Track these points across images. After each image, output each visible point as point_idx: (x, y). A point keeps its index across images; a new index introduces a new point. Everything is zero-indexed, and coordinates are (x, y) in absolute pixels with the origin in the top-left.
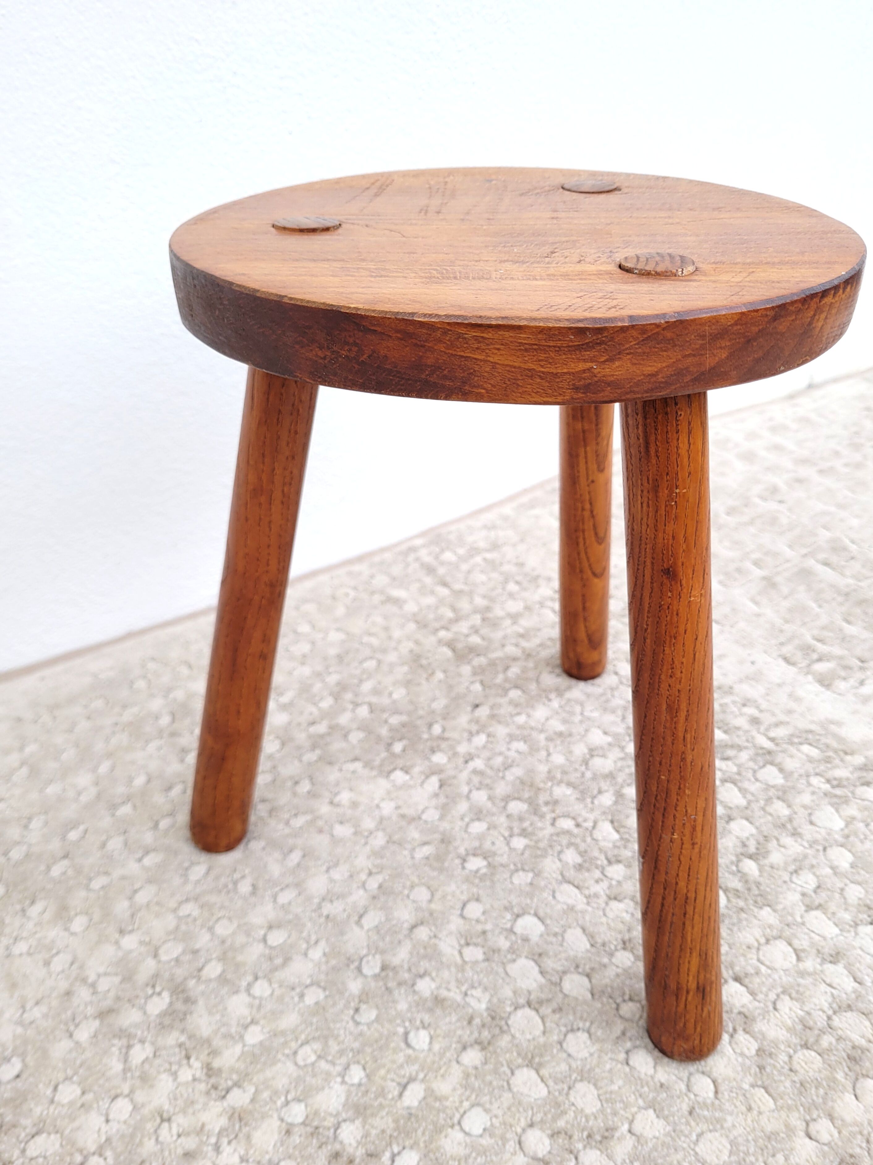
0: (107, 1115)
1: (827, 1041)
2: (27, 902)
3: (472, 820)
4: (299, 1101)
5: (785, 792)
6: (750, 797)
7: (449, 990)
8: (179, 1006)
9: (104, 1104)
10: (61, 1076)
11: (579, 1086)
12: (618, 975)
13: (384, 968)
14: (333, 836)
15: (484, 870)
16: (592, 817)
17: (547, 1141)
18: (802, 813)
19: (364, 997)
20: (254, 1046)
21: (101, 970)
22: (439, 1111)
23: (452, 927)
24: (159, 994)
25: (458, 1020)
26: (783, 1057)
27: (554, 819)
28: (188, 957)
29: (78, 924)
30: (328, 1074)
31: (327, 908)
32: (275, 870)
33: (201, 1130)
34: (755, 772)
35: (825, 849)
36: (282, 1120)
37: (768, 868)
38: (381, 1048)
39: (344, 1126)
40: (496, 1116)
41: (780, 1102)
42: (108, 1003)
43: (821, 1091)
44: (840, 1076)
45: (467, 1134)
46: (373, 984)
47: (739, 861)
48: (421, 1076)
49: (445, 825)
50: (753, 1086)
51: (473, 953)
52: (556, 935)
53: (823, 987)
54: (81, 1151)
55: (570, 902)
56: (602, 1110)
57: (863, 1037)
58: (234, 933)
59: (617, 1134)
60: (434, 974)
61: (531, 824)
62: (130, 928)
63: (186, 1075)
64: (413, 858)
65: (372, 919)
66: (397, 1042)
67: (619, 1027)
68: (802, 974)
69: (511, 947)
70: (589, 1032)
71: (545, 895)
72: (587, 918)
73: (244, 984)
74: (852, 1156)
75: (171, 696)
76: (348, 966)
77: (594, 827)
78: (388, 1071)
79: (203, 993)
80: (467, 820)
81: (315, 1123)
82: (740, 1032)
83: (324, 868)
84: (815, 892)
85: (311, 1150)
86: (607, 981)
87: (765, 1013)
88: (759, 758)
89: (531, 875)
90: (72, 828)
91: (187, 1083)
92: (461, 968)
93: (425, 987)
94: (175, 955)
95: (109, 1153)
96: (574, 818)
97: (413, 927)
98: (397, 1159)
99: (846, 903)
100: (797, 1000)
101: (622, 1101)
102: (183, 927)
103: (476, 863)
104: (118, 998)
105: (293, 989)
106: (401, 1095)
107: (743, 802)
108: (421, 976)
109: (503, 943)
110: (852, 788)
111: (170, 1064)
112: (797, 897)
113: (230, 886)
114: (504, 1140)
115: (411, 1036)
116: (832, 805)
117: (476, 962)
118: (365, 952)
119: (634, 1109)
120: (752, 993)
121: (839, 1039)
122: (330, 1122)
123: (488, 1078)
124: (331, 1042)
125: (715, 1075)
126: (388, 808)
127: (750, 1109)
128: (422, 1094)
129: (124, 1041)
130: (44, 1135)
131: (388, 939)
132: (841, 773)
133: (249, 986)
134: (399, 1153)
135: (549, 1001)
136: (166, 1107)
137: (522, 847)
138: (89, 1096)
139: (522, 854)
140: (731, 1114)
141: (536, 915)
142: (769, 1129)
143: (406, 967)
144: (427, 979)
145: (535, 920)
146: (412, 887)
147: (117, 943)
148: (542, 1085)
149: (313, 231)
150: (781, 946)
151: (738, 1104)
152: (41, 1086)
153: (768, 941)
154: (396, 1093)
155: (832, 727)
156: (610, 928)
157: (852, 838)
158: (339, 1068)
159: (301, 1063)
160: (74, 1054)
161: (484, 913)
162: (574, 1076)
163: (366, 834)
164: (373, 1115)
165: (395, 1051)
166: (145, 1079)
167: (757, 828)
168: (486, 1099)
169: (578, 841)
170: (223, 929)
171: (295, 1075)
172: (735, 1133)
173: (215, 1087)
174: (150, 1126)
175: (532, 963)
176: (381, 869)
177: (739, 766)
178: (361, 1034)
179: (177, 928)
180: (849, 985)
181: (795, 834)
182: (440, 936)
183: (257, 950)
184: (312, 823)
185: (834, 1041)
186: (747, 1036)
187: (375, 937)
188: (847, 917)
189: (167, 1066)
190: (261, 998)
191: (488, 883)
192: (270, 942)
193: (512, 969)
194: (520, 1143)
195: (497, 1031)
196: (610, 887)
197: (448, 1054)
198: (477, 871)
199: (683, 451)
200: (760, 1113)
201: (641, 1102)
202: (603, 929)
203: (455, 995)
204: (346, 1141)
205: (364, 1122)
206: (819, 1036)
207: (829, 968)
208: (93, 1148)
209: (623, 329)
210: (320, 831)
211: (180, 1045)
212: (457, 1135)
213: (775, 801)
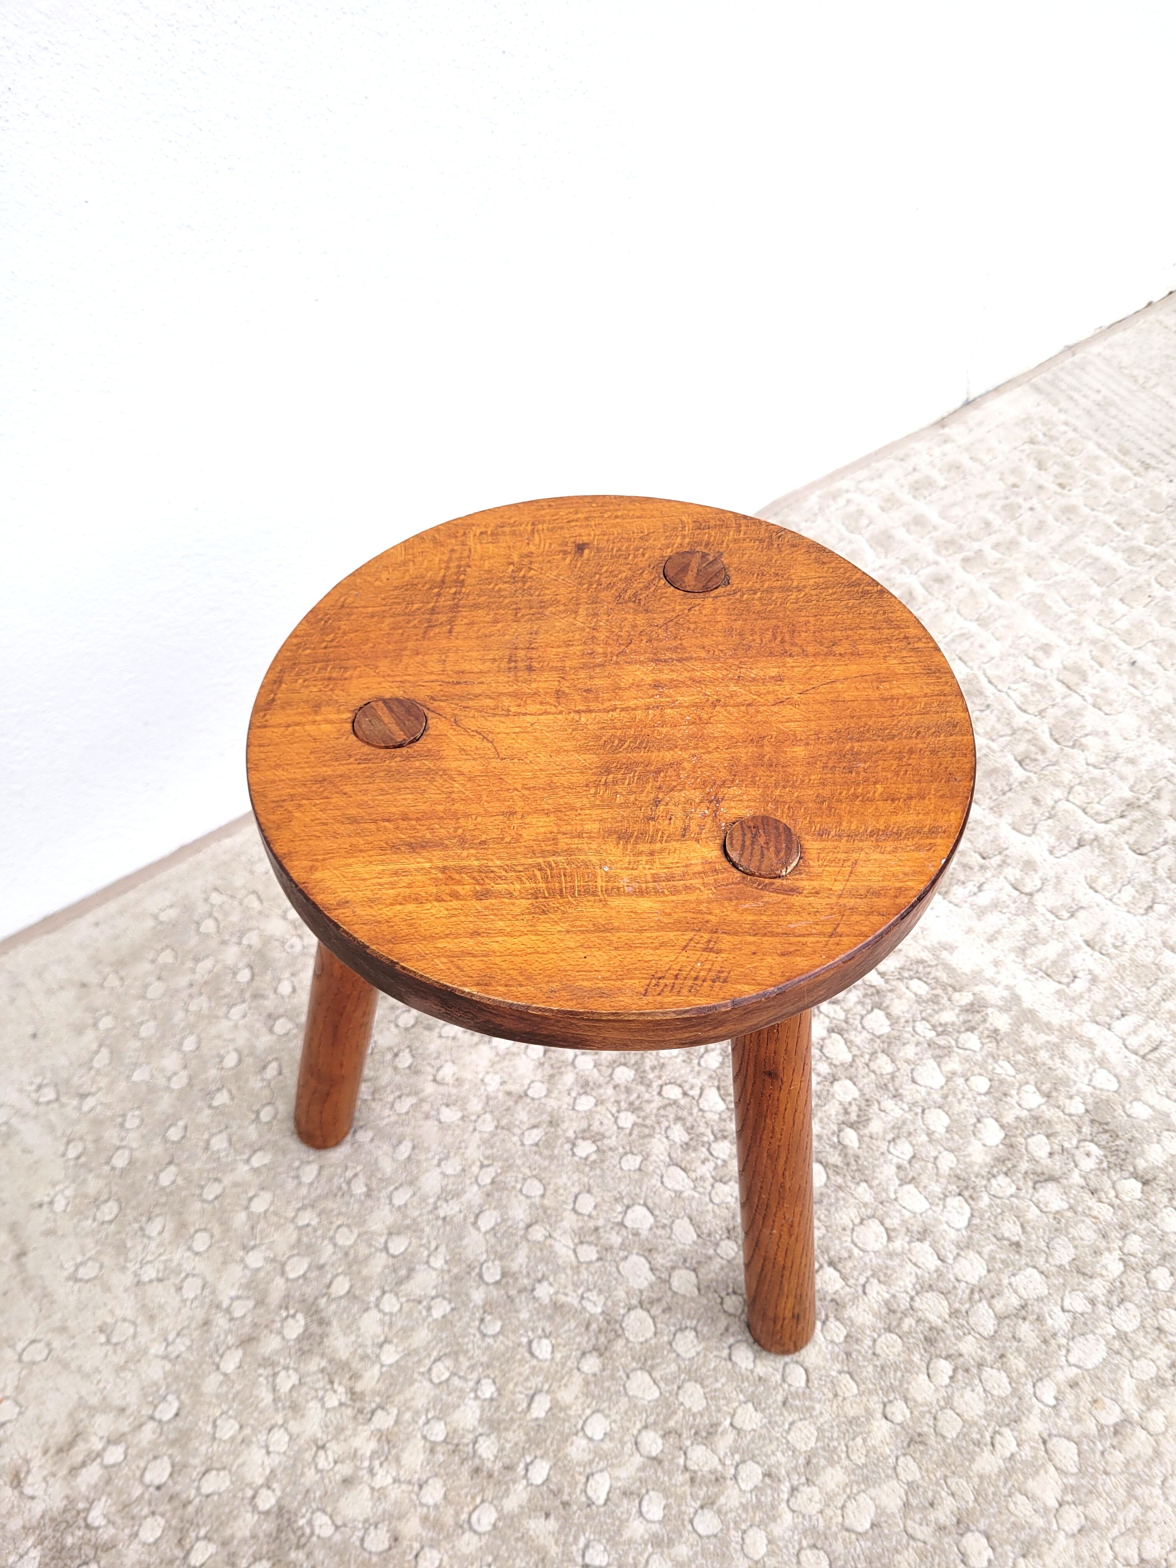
0: (267, 1447)
1: (908, 1323)
2: (144, 1219)
3: (580, 1094)
4: (438, 1419)
5: (890, 1044)
6: (855, 1051)
7: (566, 1295)
8: (314, 1328)
9: (262, 1437)
10: (218, 1412)
11: (688, 1385)
12: (722, 1268)
13: (504, 1274)
14: (440, 1122)
15: (594, 1157)
16: (698, 1082)
17: (660, 1442)
18: (905, 1068)
19: (488, 1307)
20: (391, 1366)
21: (233, 1293)
22: (564, 1421)
23: (566, 1224)
24: (294, 1316)
25: (577, 1326)
26: (868, 1342)
27: (661, 1086)
28: (313, 1274)
29: (201, 1242)
30: (462, 1390)
31: (445, 1210)
32: (387, 1166)
33: (354, 1455)
34: (862, 1017)
35: (923, 1111)
36: (424, 1437)
37: (867, 1139)
38: (508, 1361)
39: (481, 1440)
40: (615, 1421)
41: (862, 1387)
42: (247, 1330)
43: (899, 1374)
44: (916, 1358)
45: (591, 1439)
46: (495, 1293)
47: (840, 1131)
48: (546, 1387)
49: (552, 1103)
50: (840, 1372)
51: (589, 1253)
52: (664, 1227)
53: (909, 1267)
54: (250, 1485)
55: (678, 1187)
56: (708, 1407)
57: (940, 1317)
58: (355, 1243)
59: (720, 1429)
60: (551, 1279)
61: (638, 1097)
62: (252, 1243)
63: (332, 1401)
64: (523, 1144)
65: (487, 1221)
66: (523, 1352)
67: (723, 1323)
68: (891, 1255)
69: (622, 1244)
70: (695, 1330)
71: (654, 1182)
72: (694, 1206)
73: (372, 1299)
74: (920, 1435)
75: (245, 942)
76: (469, 1273)
77: (701, 1095)
78: (516, 1385)
79: (335, 1313)
80: (574, 1094)
81: (455, 1441)
82: (832, 1319)
83: (435, 1162)
84: (910, 1162)
85: (454, 1467)
86: (712, 1275)
87: (855, 1299)
88: (868, 1001)
89: (639, 1159)
90: (170, 1126)
91: (334, 1408)
92: (577, 1270)
93: (544, 1292)
94: (301, 1272)
95: (275, 1485)
96: (680, 1086)
97: (529, 1226)
98: (531, 1468)
99: (937, 1174)
100: (884, 1283)
101: (725, 1398)
102: (305, 1240)
103: (585, 1148)
104: (255, 1325)
105: (420, 1302)
106: (529, 1405)
107: (847, 1057)
108: (539, 1281)
109: (615, 1240)
110: (956, 1035)
111: (316, 1390)
112: (894, 1169)
113: (344, 1186)
114: (623, 1444)
115: (535, 1345)
116: (934, 1057)
117: (590, 1263)
118: (484, 1257)
119: (735, 1404)
120: (844, 1278)
121: (919, 1321)
122: (470, 1437)
123: (607, 1384)
124: (461, 1358)
125: (807, 1364)
126: (493, 1083)
127: (836, 1395)
128: (548, 1405)
129: (269, 1371)
130: (214, 1473)
131: (505, 1242)
132: (948, 1016)
133: (379, 1300)
134: (532, 1462)
135: (659, 1300)
136: (319, 1435)
137: (629, 1125)
138: (247, 1431)
139: (630, 1134)
140: (819, 1401)
141: (645, 1205)
142: (851, 1413)
143: (524, 1272)
144: (545, 1284)
145: (645, 1210)
146: (525, 1179)
147: (242, 1260)
148: (655, 1388)
150: (874, 1226)
151: (826, 1390)
152: (200, 1424)
153: (862, 1222)
154: (525, 1405)
155: (945, 954)
156: (715, 1216)
157: (950, 1098)
158: (471, 1384)
159: (436, 1381)
160: (225, 1389)
161: (595, 1207)
162: (683, 1376)
163: (474, 1118)
164: (506, 1429)
165: (522, 1361)
166: (295, 1408)
167: (860, 1090)
168: (605, 1405)
169: (685, 1114)
170: (345, 1239)
171: (432, 1394)
172: (822, 1420)
173: (360, 1411)
174: (308, 1456)
175: (643, 1260)
176: (492, 1158)
177: (847, 1011)
178: (489, 1347)
179: (299, 1241)
180: (932, 1263)
181: (897, 1096)
182: (555, 1235)
183: (380, 1261)
184: (415, 1107)
185: (913, 1323)
186: (838, 1324)
187: (493, 1241)
188: (937, 1189)
189: (313, 1393)
190: (391, 1314)
191: (598, 1172)
192: (391, 1251)
193: (625, 1267)
194: (636, 1443)
195: (612, 1335)
196: (716, 1167)
197: (569, 1363)
198: (586, 1159)
200: (844, 1399)
201: (741, 1397)
202: (709, 1217)
203: (572, 1299)
204: (484, 1456)
205: (499, 1437)
206: (901, 1319)
207: (917, 1245)
208: (260, 1481)
210: (427, 1117)
211: (322, 1371)
212: (581, 1442)
213: (880, 1055)
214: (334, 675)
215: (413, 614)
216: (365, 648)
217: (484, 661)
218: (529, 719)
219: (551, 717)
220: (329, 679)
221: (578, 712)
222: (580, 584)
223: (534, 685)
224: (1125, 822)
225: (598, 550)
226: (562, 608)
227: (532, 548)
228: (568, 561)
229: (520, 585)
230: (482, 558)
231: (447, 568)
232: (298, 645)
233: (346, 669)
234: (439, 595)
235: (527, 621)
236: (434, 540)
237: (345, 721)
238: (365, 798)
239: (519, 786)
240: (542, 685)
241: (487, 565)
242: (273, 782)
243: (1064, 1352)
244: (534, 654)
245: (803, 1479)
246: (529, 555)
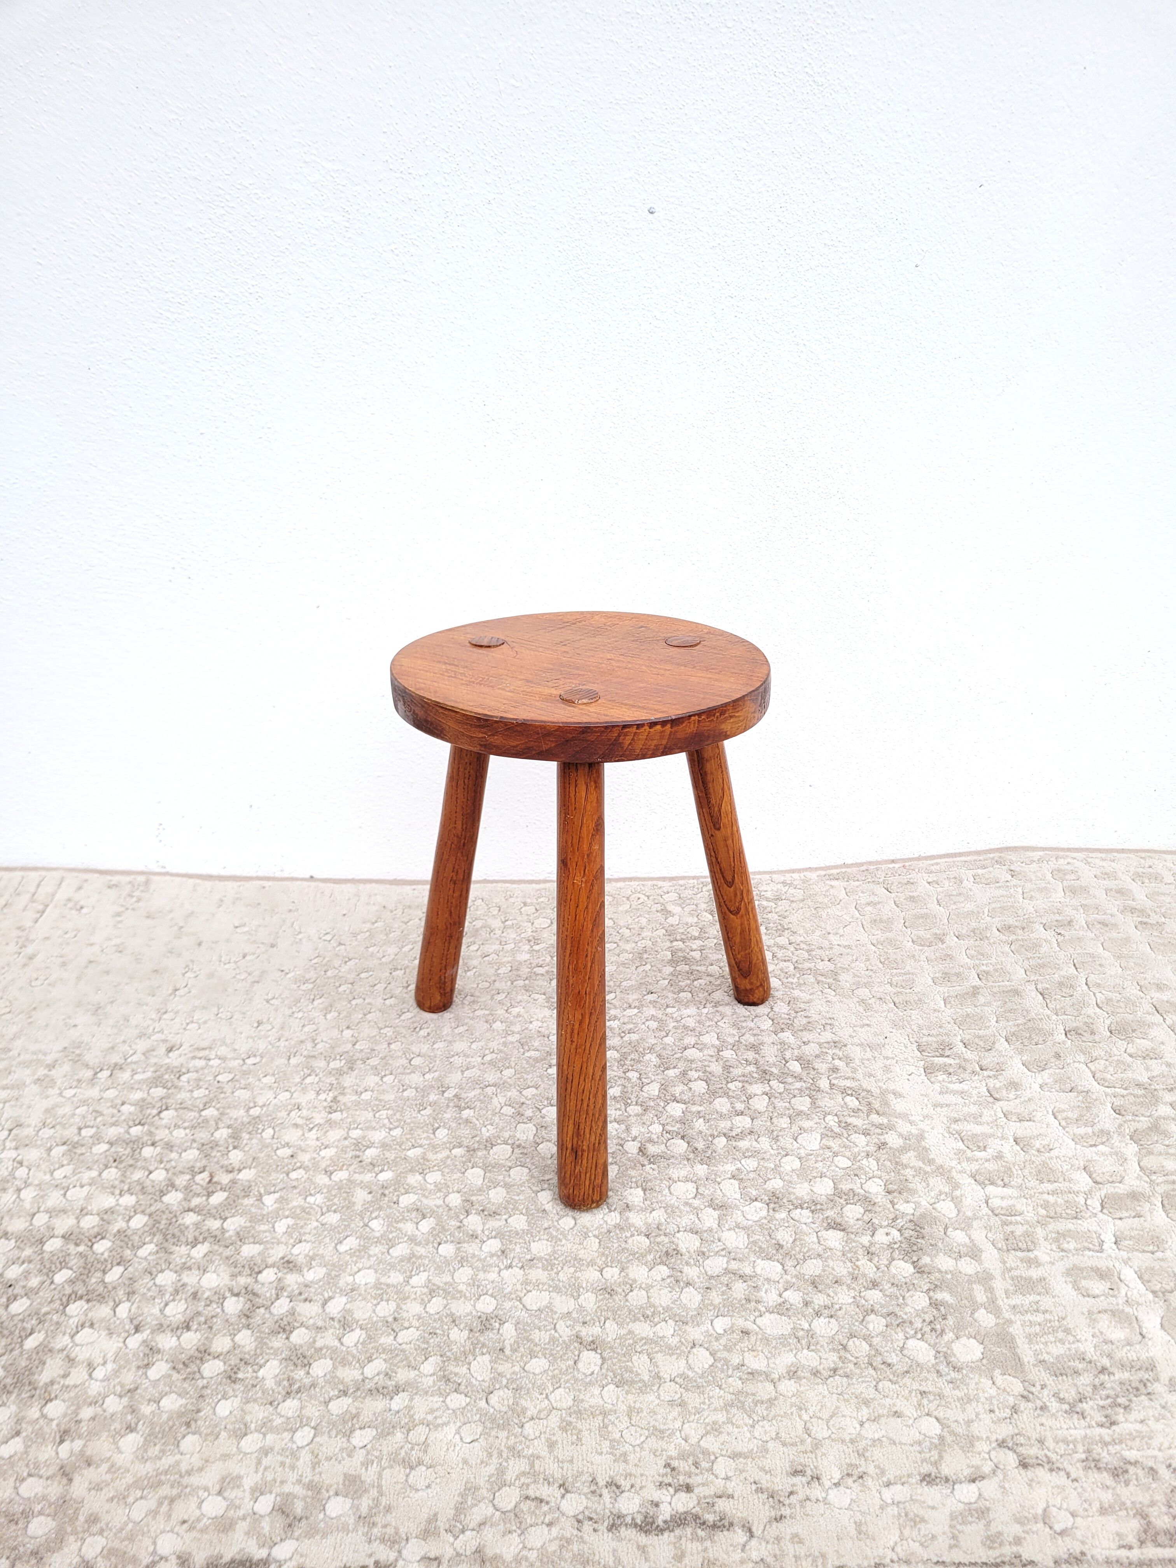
0: (277, 1095)
1: (663, 1239)
2: (318, 997)
4: (362, 1129)
5: (799, 1115)
7: (478, 1120)
8: (345, 1069)
9: (279, 1091)
10: (271, 1072)
11: (500, 1189)
13: (456, 1096)
14: (491, 1026)
17: (459, 1202)
18: (796, 1130)
19: (433, 1104)
20: (363, 1099)
21: (325, 1039)
22: (421, 1164)
24: (341, 1060)
25: (469, 1134)
26: (628, 1234)
28: (367, 1051)
29: (332, 1015)
30: (385, 1126)
31: (454, 1059)
32: (446, 1030)
33: (310, 1120)
35: (785, 1155)
36: (347, 1133)
37: (731, 1147)
38: (419, 1128)
39: (372, 1148)
40: (445, 1180)
41: (601, 1250)
42: (316, 1054)
43: (631, 1258)
44: (650, 1257)
45: (425, 1179)
46: (443, 1101)
48: (426, 1147)
50: (595, 1236)
53: (693, 1216)
54: (255, 1102)
56: (501, 1204)
57: (687, 1248)
58: (398, 1050)
59: (498, 1217)
60: (477, 1110)
62: (353, 1027)
63: (323, 1096)
65: (471, 1073)
66: (431, 1128)
68: (687, 1204)
70: (530, 1170)
74: (613, 1290)
76: (439, 1088)
79: (360, 1068)
81: (360, 1141)
84: (748, 1172)
85: (348, 1150)
87: (641, 1211)
91: (321, 1100)
92: (494, 1114)
93: (467, 1113)
94: (363, 1048)
95: (265, 1109)
98: (383, 1171)
99: (761, 1186)
100: (668, 1214)
101: (515, 1206)
104: (322, 1054)
105: (403, 1085)
106: (409, 1149)
108: (470, 1108)
109: (529, 1113)
110: (852, 1132)
111: (321, 1089)
112: (733, 1169)
113: (418, 1028)
114: (439, 1191)
116: (823, 1135)
119: (518, 1212)
120: (645, 1199)
121: (671, 1242)
122: (368, 1144)
123: (458, 1164)
129: (309, 1072)
130: (246, 1090)
132: (856, 1122)
134: (386, 1170)
138: (276, 1085)
140: (568, 1240)
143: (467, 1101)
144: (472, 1110)
147: (342, 1031)
148: (481, 1179)
149: (481, 646)
150: (691, 1187)
151: (577, 1238)
152: (260, 1072)
153: (685, 1181)
154: (408, 1147)
157: (812, 1158)
158: (391, 1126)
159: (377, 1116)
160: (284, 1067)
162: (502, 1184)
164: (389, 1151)
165: (426, 1132)
166: (305, 1090)
168: (447, 1170)
170: (395, 1046)
171: (370, 1119)
172: (560, 1248)
173: (331, 1107)
174: (290, 1108)
180: (711, 1223)
185: (666, 1241)
186: (618, 1215)
187: (465, 1081)
188: (753, 1193)
189: (318, 1089)
194: (446, 1195)
195: (483, 1147)
197: (448, 1145)
199: (572, 795)
200: (584, 1248)
201: (525, 1211)
203: (478, 1123)
204: (367, 1154)
205: (382, 1152)
206: (660, 1235)
207: (710, 1209)
208: (261, 1104)
209: (496, 722)
210: (487, 1022)
211: (331, 1084)
212: (419, 1177)
213: (785, 1117)
224: (1125, 1092)
243: (757, 1314)
245: (520, 1265)
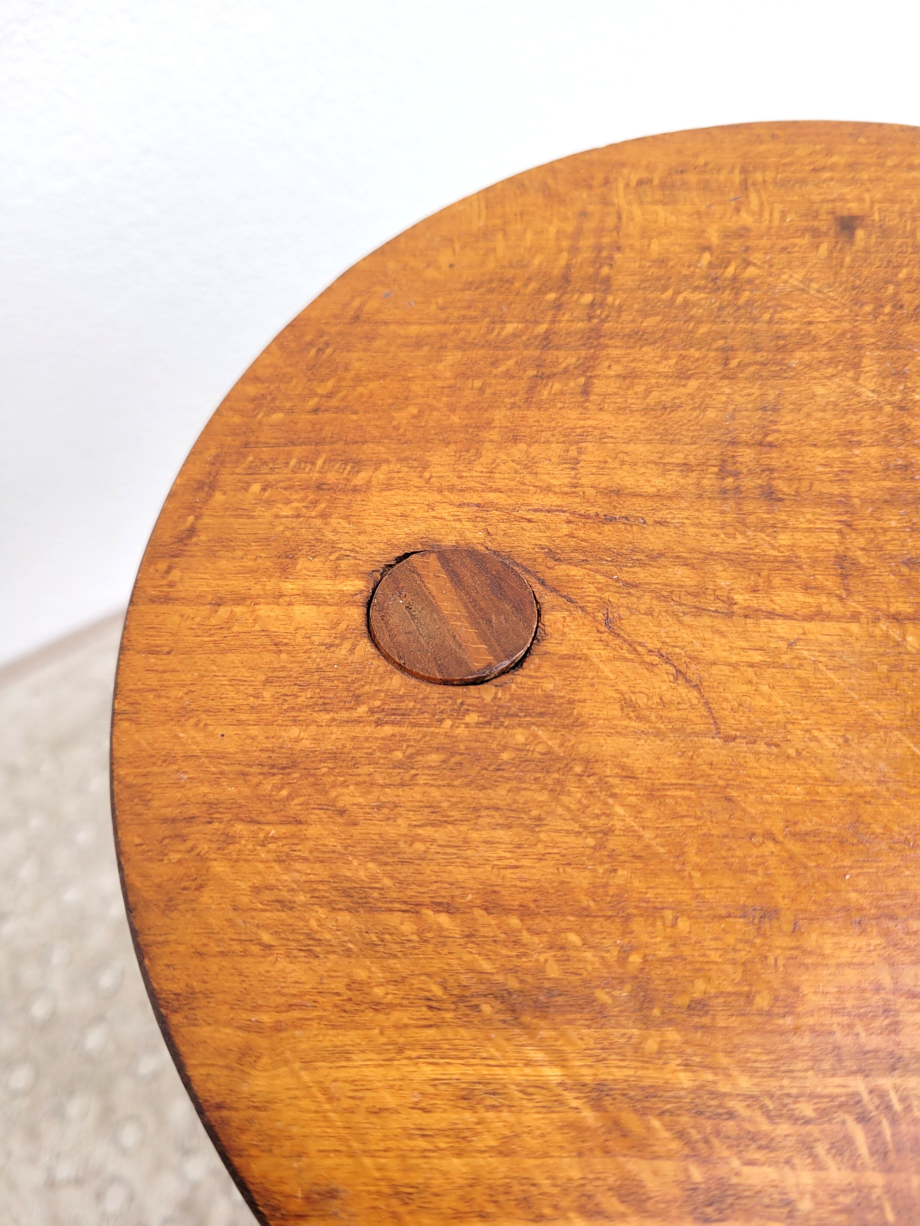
214: (331, 477)
215: (503, 344)
216: (402, 417)
217: (664, 468)
218: (782, 628)
219: (832, 627)
220: (319, 487)
221: (896, 618)
222: (856, 301)
223: (784, 539)
225: (885, 232)
226: (823, 354)
227: (746, 219)
228: (824, 249)
229: (727, 295)
230: (645, 233)
231: (574, 250)
232: (258, 401)
233: (358, 465)
234: (558, 306)
235: (753, 378)
236: (548, 193)
237: (346, 600)
238: (391, 831)
239: (777, 826)
240: (805, 540)
241: (655, 247)
242: (169, 759)
244: (775, 459)
246: (742, 233)
